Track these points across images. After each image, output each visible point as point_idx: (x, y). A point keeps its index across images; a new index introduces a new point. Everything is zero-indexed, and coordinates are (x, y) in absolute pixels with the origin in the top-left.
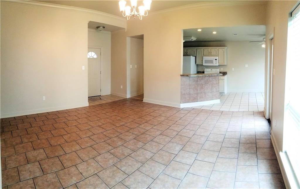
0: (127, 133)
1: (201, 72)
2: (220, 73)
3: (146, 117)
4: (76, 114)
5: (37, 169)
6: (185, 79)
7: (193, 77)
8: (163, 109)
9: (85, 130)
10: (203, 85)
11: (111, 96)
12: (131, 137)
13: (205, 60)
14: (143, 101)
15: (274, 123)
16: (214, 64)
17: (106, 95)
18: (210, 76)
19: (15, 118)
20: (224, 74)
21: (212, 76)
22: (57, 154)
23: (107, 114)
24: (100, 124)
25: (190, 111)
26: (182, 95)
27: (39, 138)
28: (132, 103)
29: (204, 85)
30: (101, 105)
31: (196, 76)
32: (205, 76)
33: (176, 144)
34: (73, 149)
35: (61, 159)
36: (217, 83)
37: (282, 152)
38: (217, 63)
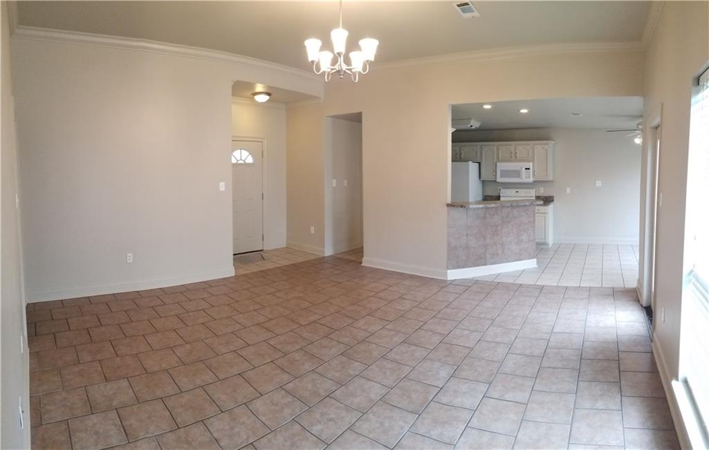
0: (325, 342)
1: (492, 196)
2: (538, 198)
3: (369, 302)
4: (205, 296)
5: (113, 427)
6: (457, 213)
7: (474, 209)
8: (407, 283)
9: (224, 335)
10: (497, 226)
11: (288, 250)
12: (334, 350)
13: (501, 171)
14: (362, 265)
15: (660, 315)
16: (524, 179)
17: (276, 250)
18: (514, 205)
19: (64, 302)
20: (547, 200)
21: (518, 206)
22: (159, 393)
23: (279, 294)
24: (262, 319)
25: (470, 287)
26: (452, 249)
27: (119, 353)
28: (337, 268)
29: (499, 228)
30: (264, 274)
31: (481, 206)
32: (503, 207)
33: (439, 364)
34: (198, 382)
35: (170, 403)
36: (530, 222)
37: (677, 379)
38: (529, 177)
